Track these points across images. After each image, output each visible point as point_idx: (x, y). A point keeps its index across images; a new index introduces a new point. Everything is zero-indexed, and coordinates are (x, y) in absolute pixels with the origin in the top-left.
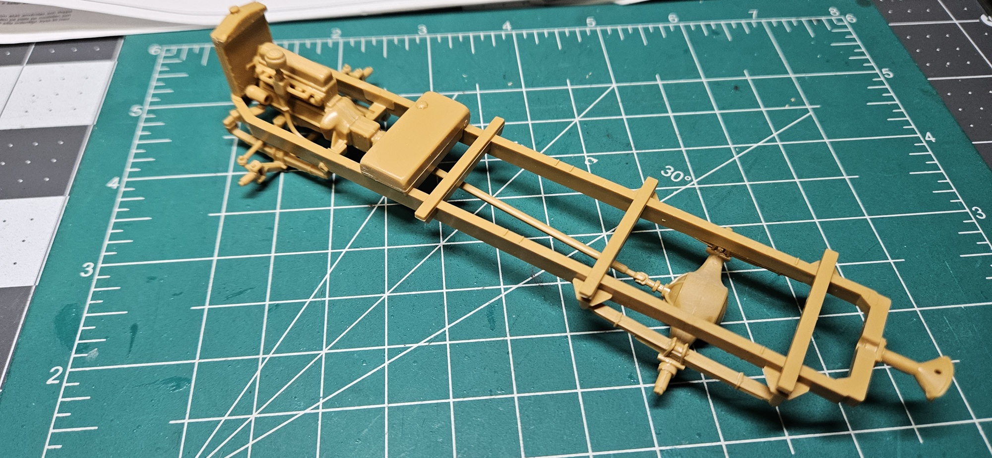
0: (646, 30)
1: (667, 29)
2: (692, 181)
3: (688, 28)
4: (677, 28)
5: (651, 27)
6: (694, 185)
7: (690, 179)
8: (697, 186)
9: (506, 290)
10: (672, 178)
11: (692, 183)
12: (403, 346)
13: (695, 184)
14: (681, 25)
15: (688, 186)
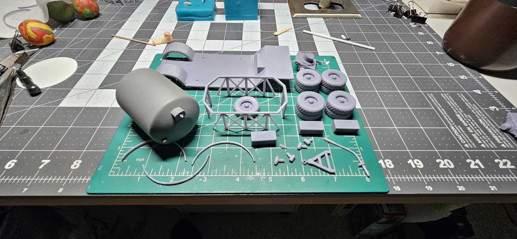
9: (231, 115)
12: (205, 124)
15: (278, 96)
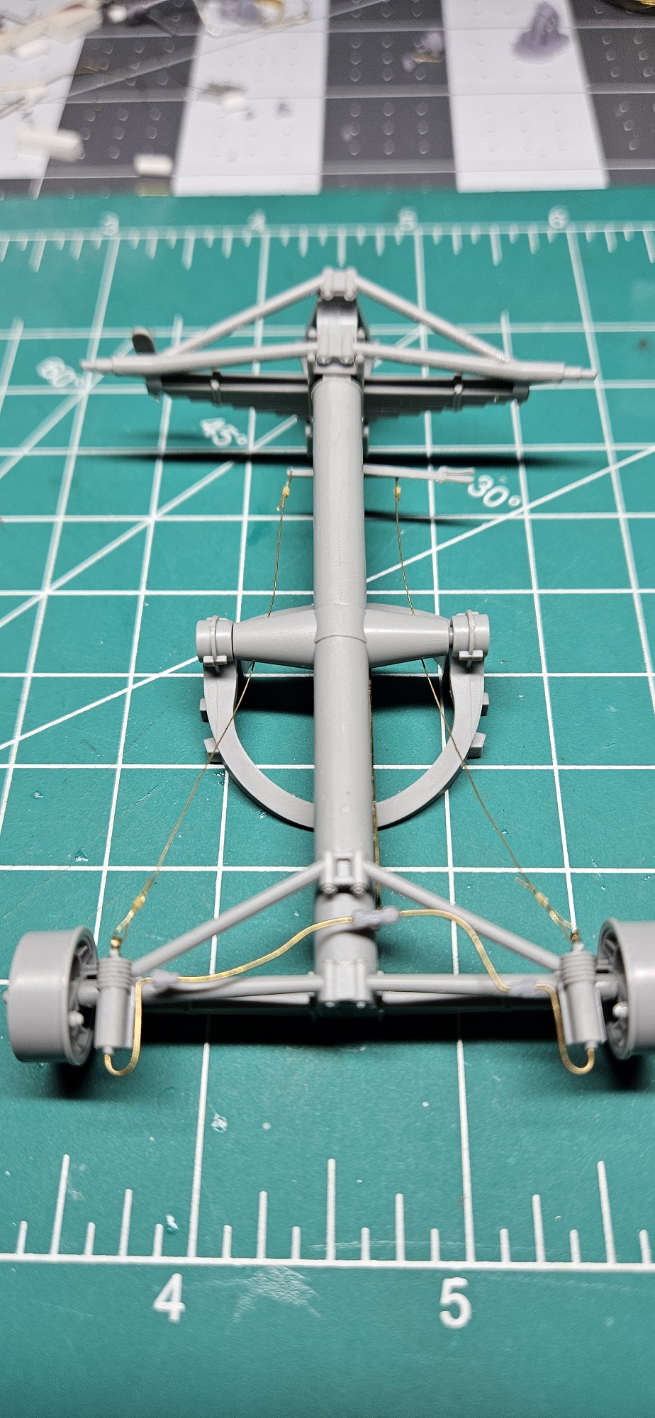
0: (504, 238)
1: (543, 237)
2: (520, 506)
3: (581, 236)
4: (561, 237)
5: (513, 232)
6: (522, 513)
7: (518, 503)
8: (528, 517)
10: (486, 501)
11: (520, 510)
13: (524, 513)
14: (571, 232)
15: (512, 516)
